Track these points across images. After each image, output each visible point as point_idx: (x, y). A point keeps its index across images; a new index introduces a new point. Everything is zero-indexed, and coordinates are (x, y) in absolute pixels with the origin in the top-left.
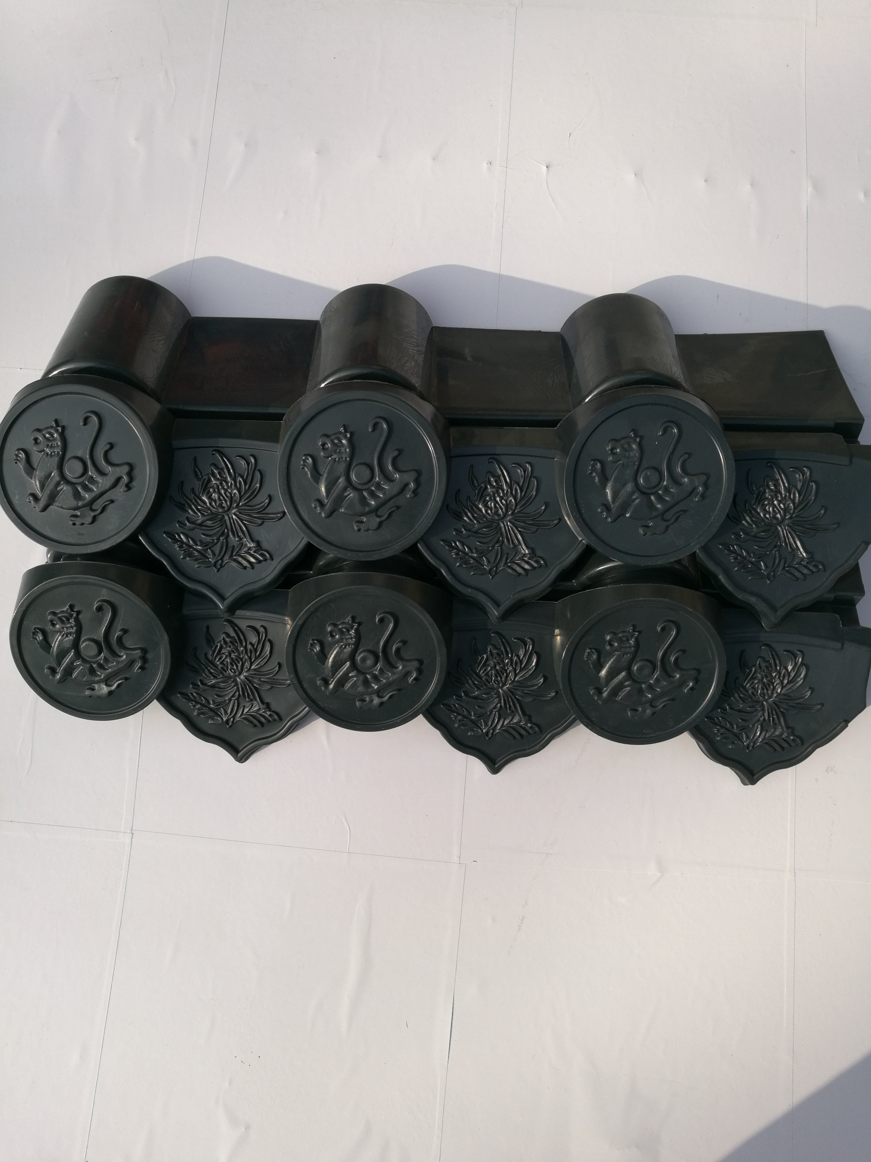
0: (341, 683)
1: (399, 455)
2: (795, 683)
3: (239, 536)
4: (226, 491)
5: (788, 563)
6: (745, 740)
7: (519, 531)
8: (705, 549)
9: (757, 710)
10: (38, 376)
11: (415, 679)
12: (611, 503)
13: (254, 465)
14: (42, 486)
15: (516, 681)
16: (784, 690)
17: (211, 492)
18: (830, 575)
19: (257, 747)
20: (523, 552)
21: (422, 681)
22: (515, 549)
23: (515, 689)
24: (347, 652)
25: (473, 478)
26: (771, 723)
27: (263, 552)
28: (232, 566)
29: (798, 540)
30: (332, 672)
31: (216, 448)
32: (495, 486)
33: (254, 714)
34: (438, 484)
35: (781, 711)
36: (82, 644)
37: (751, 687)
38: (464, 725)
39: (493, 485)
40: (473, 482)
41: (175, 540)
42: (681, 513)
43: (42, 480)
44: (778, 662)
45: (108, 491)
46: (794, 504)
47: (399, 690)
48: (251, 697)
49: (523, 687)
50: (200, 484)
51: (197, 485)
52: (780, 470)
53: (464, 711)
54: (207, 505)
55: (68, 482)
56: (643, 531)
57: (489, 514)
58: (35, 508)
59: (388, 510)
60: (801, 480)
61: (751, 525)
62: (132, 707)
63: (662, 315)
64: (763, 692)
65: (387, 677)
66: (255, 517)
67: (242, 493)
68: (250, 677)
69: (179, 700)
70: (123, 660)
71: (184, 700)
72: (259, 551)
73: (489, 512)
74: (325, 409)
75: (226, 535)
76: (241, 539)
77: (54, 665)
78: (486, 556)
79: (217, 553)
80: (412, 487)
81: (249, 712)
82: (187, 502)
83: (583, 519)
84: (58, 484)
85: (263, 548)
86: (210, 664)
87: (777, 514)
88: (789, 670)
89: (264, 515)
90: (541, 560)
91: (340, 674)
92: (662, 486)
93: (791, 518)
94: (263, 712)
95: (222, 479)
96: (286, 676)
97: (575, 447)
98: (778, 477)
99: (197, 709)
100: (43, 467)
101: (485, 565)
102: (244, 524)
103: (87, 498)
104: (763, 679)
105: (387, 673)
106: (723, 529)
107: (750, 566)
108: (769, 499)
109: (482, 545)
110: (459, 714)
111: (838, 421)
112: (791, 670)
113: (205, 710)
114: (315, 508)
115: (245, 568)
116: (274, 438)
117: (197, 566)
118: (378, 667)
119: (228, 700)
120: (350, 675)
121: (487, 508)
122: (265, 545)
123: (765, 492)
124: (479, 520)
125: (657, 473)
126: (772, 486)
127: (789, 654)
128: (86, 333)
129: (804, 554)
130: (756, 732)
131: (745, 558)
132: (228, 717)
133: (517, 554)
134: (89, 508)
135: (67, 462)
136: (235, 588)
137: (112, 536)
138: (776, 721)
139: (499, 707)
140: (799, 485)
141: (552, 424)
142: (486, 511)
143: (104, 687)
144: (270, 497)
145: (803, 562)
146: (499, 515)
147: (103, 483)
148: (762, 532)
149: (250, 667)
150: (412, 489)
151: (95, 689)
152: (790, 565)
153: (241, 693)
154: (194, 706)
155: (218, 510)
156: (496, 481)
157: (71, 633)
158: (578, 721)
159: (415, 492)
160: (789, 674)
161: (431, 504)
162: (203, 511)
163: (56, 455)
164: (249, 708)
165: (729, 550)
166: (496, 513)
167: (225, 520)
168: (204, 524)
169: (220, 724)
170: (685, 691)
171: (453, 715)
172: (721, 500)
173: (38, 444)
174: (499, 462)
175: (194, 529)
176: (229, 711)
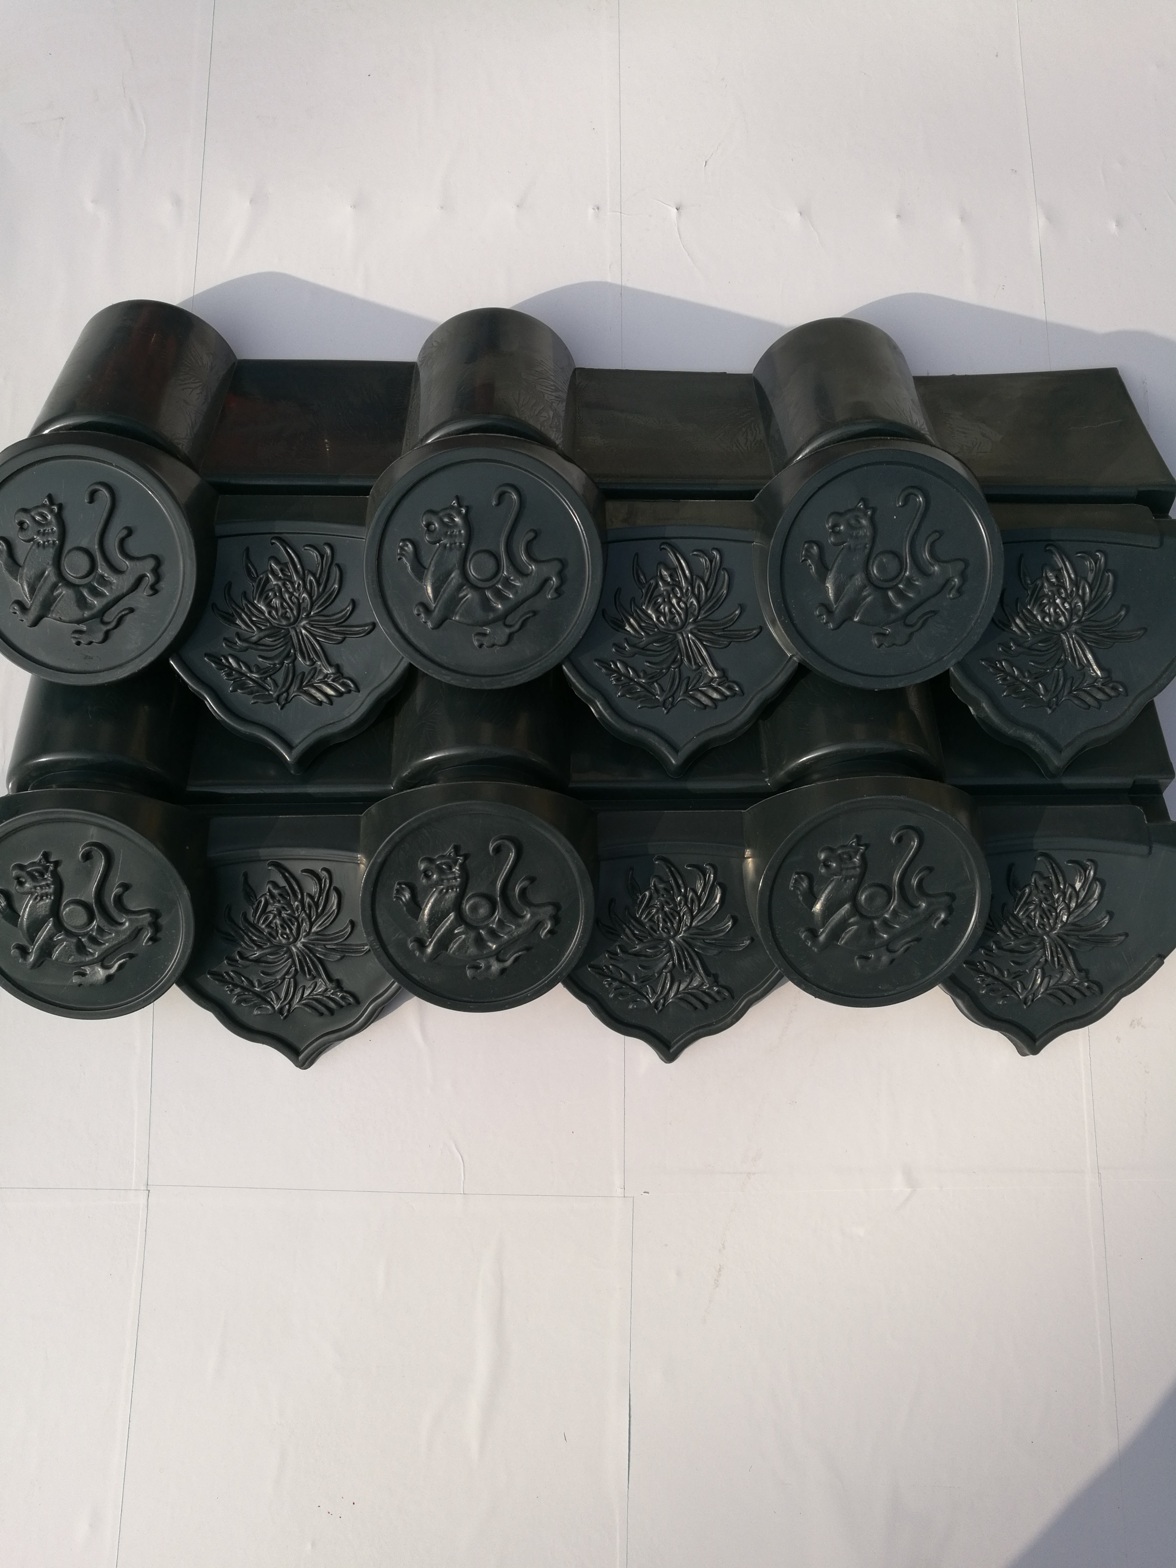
0: (443, 944)
1: (535, 538)
2: (1086, 906)
3: (310, 659)
4: (291, 594)
5: (1076, 685)
6: (1020, 991)
7: (704, 646)
8: (961, 665)
9: (1035, 948)
10: (23, 433)
11: (550, 932)
12: (833, 602)
13: (330, 558)
14: (32, 590)
15: (694, 927)
16: (1072, 918)
17: (270, 597)
18: (1134, 701)
19: (325, 1045)
20: (710, 674)
21: (560, 935)
22: (699, 671)
23: (692, 939)
24: (450, 899)
25: (639, 571)
26: (1056, 966)
27: (345, 680)
28: (302, 700)
29: (1090, 653)
30: (429, 929)
31: (276, 535)
32: (669, 582)
33: (319, 997)
34: (590, 579)
35: (1069, 948)
36: (64, 909)
37: (1025, 915)
38: (622, 995)
39: (667, 581)
40: (638, 577)
41: (221, 666)
42: (929, 615)
43: (32, 581)
44: (1060, 878)
45: (126, 595)
46: (1083, 603)
47: (528, 949)
48: (314, 972)
49: (704, 935)
50: (255, 586)
51: (251, 586)
52: (1064, 557)
53: (621, 974)
54: (265, 615)
55: (69, 584)
56: (878, 640)
57: (661, 622)
58: (22, 621)
59: (521, 617)
60: (1092, 570)
61: (1025, 633)
62: (142, 996)
63: (894, 348)
64: (1042, 922)
65: (509, 932)
66: (333, 632)
67: (314, 598)
68: (310, 943)
69: (209, 983)
70: (125, 929)
71: (217, 982)
72: (340, 679)
73: (662, 619)
74: (430, 475)
75: (293, 658)
76: (314, 663)
77: (25, 942)
78: (658, 681)
79: (280, 682)
80: (555, 583)
81: (312, 994)
82: (236, 612)
83: (794, 626)
84: (54, 587)
85: (345, 676)
86: (250, 928)
87: (1060, 617)
88: (1078, 889)
89: (345, 629)
90: (736, 686)
91: (442, 931)
92: (902, 578)
93: (1079, 622)
94: (332, 994)
95: (286, 578)
96: (362, 938)
97: (782, 524)
98: (1060, 564)
99: (235, 995)
100: (32, 562)
101: (657, 694)
102: (318, 641)
103: (97, 605)
104: (1041, 903)
105: (509, 926)
106: (987, 637)
107: (1024, 690)
108: (1050, 596)
109: (652, 666)
110: (614, 979)
111: (1141, 489)
112: (1080, 889)
113: (248, 995)
114: (418, 615)
115: (320, 703)
116: (359, 519)
117: (252, 702)
118: (496, 917)
119: (280, 979)
120: (456, 931)
121: (658, 615)
122: (347, 670)
123: (1042, 587)
124: (648, 631)
125: (897, 559)
126: (1053, 578)
127: (1077, 866)
128: (89, 376)
129: (1099, 673)
130: (1035, 980)
131: (1016, 678)
132: (281, 1003)
133: (702, 678)
134: (98, 620)
135: (66, 555)
136: (307, 732)
137: (132, 660)
138: (1063, 962)
139: (671, 966)
140: (1090, 577)
141: (748, 495)
142: (658, 619)
143: (99, 969)
144: (354, 603)
145: (1097, 683)
146: (676, 624)
147: (119, 584)
148: (1040, 642)
149: (310, 929)
150: (554, 587)
151: (87, 974)
152: (1079, 687)
153: (298, 967)
154: (232, 991)
155: (281, 622)
156: (671, 576)
157: (47, 895)
158: (785, 978)
159: (558, 591)
160: (1077, 894)
161: (581, 607)
162: (260, 624)
163: (51, 545)
164: (311, 989)
165: (995, 668)
166: (672, 621)
167: (291, 636)
168: (261, 642)
169: (270, 1014)
170: (935, 927)
171: (606, 981)
172: (984, 597)
173: (25, 530)
174: (675, 548)
175: (247, 649)
176: (283, 995)
